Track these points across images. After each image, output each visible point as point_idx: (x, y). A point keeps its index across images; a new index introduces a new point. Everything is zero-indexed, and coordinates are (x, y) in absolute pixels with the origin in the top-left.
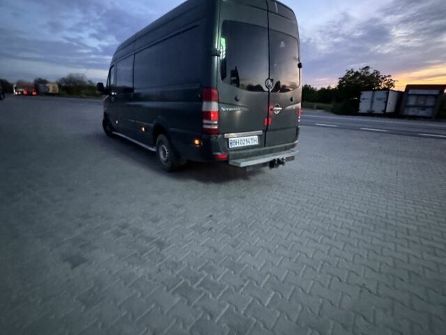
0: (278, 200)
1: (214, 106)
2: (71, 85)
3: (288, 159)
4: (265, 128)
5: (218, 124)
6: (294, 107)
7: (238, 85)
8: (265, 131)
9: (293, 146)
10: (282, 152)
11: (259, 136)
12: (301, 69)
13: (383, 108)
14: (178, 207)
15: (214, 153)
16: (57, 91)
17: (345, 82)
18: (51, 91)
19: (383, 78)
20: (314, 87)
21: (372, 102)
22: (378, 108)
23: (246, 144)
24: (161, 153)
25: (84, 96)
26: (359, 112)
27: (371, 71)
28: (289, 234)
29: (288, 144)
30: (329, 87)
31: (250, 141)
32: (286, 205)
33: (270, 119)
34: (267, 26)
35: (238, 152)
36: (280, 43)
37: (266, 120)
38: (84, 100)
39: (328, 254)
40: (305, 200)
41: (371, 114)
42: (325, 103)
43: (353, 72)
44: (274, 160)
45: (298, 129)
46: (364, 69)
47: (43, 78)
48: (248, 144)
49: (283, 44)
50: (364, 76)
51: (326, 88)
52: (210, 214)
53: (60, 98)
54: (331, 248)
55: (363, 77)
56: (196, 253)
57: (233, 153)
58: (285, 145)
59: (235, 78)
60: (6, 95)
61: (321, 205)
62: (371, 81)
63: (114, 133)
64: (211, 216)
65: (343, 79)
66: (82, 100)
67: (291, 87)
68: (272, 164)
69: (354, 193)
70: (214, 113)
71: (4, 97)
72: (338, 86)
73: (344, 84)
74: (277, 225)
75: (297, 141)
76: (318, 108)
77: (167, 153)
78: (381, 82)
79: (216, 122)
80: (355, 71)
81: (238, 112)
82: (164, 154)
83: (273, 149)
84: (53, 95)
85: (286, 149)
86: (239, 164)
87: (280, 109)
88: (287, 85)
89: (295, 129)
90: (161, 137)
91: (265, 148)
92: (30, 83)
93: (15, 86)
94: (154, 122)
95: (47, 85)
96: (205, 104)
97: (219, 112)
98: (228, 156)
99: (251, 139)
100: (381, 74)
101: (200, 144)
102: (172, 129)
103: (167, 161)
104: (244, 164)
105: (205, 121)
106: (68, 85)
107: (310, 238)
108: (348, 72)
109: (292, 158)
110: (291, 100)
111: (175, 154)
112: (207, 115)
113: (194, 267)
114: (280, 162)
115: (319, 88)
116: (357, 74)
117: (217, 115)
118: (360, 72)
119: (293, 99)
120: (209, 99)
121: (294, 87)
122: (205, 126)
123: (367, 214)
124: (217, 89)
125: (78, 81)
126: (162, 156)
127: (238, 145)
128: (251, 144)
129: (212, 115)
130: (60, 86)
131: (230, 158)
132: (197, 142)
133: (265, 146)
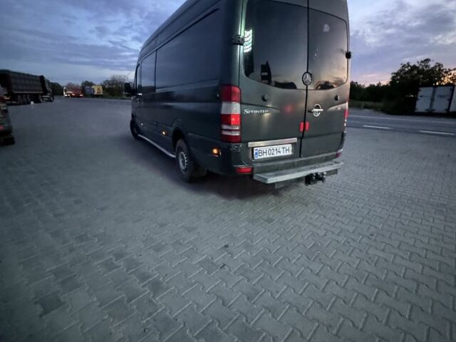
0: (315, 226)
1: (236, 108)
2: (114, 86)
3: (329, 173)
4: (301, 135)
5: (240, 130)
6: (339, 107)
7: (269, 83)
8: (301, 138)
9: (337, 156)
10: (321, 164)
11: (293, 144)
12: (350, 60)
13: (446, 107)
14: (190, 230)
15: (235, 166)
16: (102, 93)
17: (399, 77)
18: (96, 93)
19: (446, 72)
20: (362, 84)
21: (432, 100)
22: (440, 106)
23: (276, 155)
24: (181, 161)
25: (125, 97)
26: (416, 111)
27: (432, 65)
28: (327, 283)
29: (329, 154)
30: (380, 83)
31: (281, 150)
32: (325, 235)
33: (307, 123)
34: (306, 6)
35: (265, 164)
36: (323, 27)
37: (302, 124)
38: (125, 101)
39: (387, 324)
40: (351, 229)
41: (430, 114)
42: (375, 101)
43: (409, 65)
44: (311, 175)
45: (343, 135)
46: (422, 62)
47: (90, 81)
48: (279, 155)
49: (326, 28)
50: (423, 69)
51: (376, 85)
52: (227, 243)
53: (103, 100)
54: (390, 312)
55: (421, 72)
56: (198, 305)
57: (259, 165)
58: (326, 155)
59: (266, 74)
60: (55, 97)
61: (373, 238)
62: (432, 75)
63: (139, 135)
64: (226, 246)
65: (397, 74)
66: (123, 101)
67: (336, 84)
68: (309, 180)
69: (419, 221)
70: (236, 116)
71: (53, 99)
72: (391, 83)
73: (398, 80)
74: (311, 267)
75: (341, 150)
76: (366, 107)
77: (186, 161)
78: (444, 77)
79: (238, 128)
80: (412, 65)
81: (267, 115)
82: (183, 162)
83: (311, 160)
84: (97, 96)
85: (327, 159)
86: (266, 179)
87: (322, 110)
88: (331, 81)
89: (340, 134)
90: (180, 143)
91: (300, 159)
92: (77, 86)
93: (65, 88)
94: (174, 125)
95: (93, 87)
96: (224, 105)
97: (242, 115)
98: (253, 169)
99: (283, 149)
100: (444, 67)
101: (218, 154)
102: (190, 134)
103: (186, 169)
104: (271, 180)
105: (225, 127)
106: (111, 87)
107: (359, 293)
108: (403, 66)
109: (335, 172)
110: (336, 99)
111: (194, 163)
112: (227, 119)
113: (191, 331)
114: (319, 178)
115: (367, 85)
116: (414, 67)
117: (239, 119)
118: (417, 65)
119: (339, 98)
120: (229, 99)
121: (340, 83)
122: (225, 133)
123: (441, 255)
124: (238, 87)
125: (120, 83)
126: (181, 164)
127: (265, 156)
128: (282, 154)
129: (233, 119)
130: (104, 88)
131: (255, 171)
132: (215, 151)
133: (300, 157)
